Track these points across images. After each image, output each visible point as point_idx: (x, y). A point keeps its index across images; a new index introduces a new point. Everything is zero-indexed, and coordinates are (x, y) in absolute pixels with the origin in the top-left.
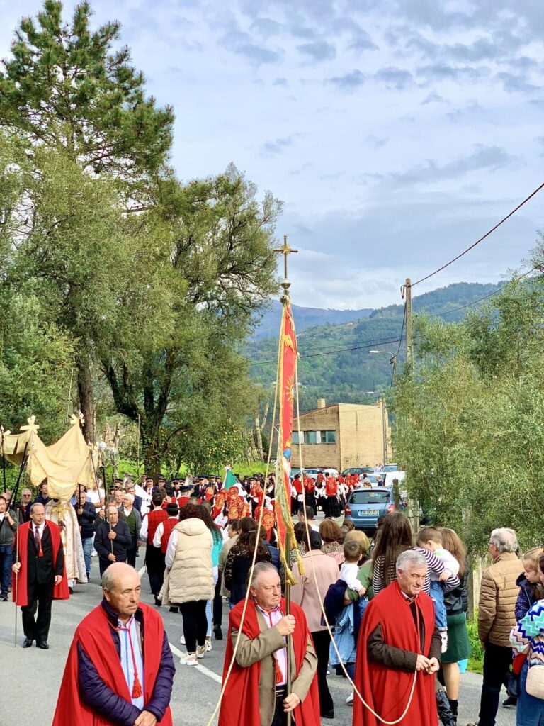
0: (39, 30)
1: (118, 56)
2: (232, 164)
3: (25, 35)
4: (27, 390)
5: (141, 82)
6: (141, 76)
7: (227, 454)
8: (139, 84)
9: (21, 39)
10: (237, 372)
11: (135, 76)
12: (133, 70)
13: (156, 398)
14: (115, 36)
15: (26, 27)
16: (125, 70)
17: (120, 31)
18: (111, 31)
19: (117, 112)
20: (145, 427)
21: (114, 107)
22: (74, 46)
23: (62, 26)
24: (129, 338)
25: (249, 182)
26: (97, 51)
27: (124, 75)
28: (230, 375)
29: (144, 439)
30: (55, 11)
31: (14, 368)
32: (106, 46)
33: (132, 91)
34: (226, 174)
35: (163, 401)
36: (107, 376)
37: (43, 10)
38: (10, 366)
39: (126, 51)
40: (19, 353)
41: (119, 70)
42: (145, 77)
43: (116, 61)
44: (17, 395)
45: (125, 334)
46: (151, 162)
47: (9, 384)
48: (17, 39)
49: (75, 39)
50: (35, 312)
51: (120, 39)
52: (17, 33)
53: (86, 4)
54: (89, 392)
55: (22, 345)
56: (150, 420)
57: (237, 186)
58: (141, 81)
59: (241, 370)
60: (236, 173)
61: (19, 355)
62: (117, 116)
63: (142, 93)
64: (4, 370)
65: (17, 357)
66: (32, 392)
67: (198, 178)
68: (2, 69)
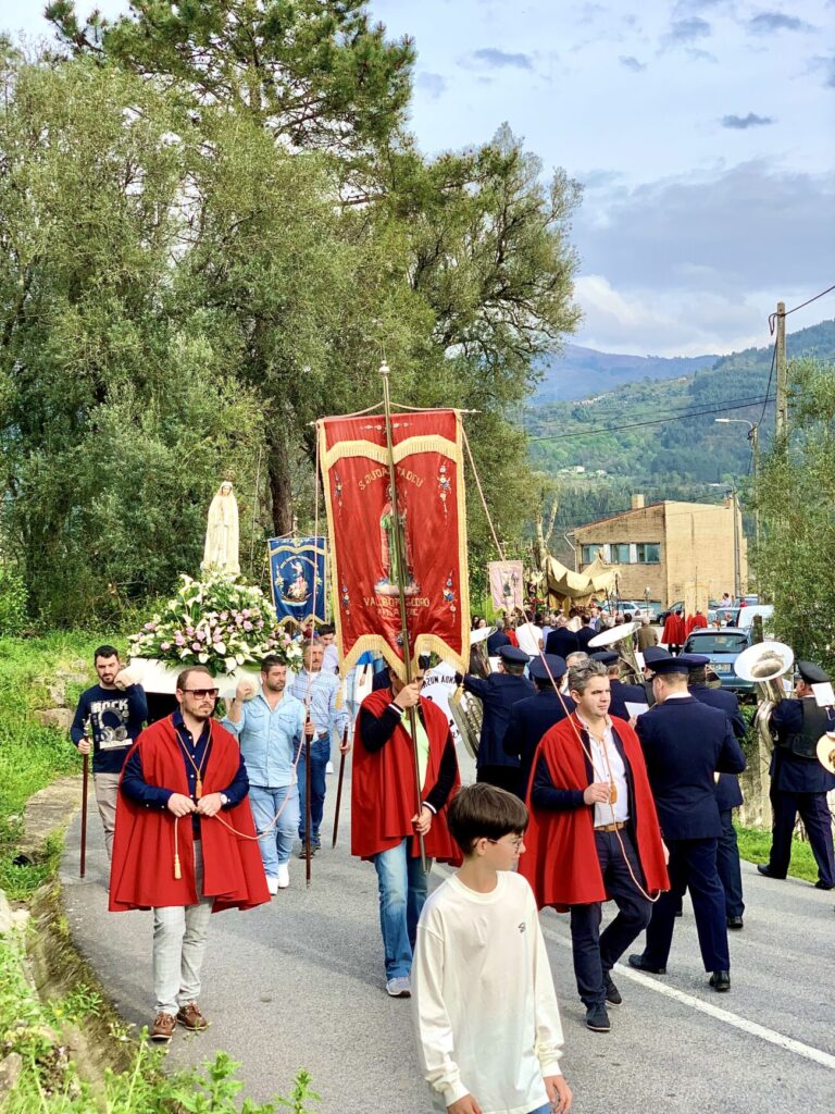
2: (505, 125)
4: (195, 479)
8: (360, 4)
10: (509, 451)
19: (329, 48)
21: (323, 40)
25: (529, 154)
28: (499, 457)
31: (176, 445)
33: (348, 15)
34: (494, 142)
36: (312, 459)
38: (170, 442)
40: (184, 422)
44: (181, 488)
45: (340, 393)
46: (378, 127)
47: (168, 470)
50: (204, 359)
54: (285, 482)
55: (186, 411)
57: (512, 161)
59: (515, 448)
60: (510, 141)
61: (182, 426)
62: (327, 54)
63: (365, 18)
64: (158, 448)
65: (179, 429)
66: (203, 482)
67: (450, 150)
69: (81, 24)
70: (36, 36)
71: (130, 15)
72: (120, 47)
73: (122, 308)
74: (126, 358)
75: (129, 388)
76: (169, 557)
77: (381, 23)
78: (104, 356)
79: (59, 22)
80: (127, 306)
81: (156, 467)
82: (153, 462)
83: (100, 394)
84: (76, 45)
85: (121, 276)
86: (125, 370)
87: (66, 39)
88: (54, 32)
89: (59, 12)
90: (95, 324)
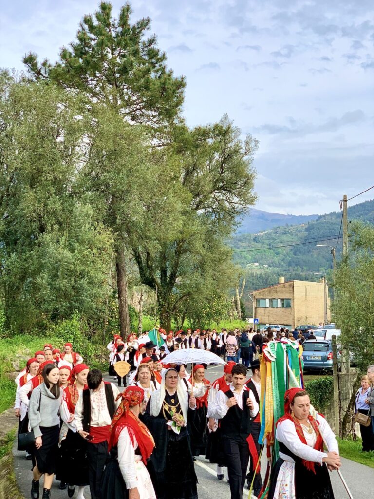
0: (96, 23)
1: (149, 41)
2: (226, 114)
3: (86, 27)
4: (83, 268)
5: (163, 59)
6: (164, 55)
7: (217, 314)
8: (162, 61)
9: (83, 29)
10: (224, 257)
11: (160, 55)
12: (158, 51)
13: (169, 274)
14: (147, 27)
15: (87, 21)
16: (153, 50)
17: (151, 24)
18: (144, 24)
19: (148, 80)
20: (160, 294)
21: (146, 76)
22: (119, 34)
23: (111, 21)
24: (151, 233)
25: (236, 127)
26: (135, 38)
27: (153, 54)
28: (219, 259)
29: (160, 302)
30: (107, 10)
31: (74, 252)
32: (142, 34)
33: (157, 65)
34: (221, 121)
35: (173, 276)
36: (136, 259)
37: (99, 10)
38: (72, 250)
39: (154, 38)
40: (78, 242)
41: (149, 50)
42: (167, 55)
43: (147, 45)
44: (77, 272)
45: (149, 230)
46: (169, 113)
47: (71, 263)
48: (80, 29)
49: (120, 29)
50: (89, 215)
51: (151, 29)
52: (81, 25)
53: (128, 6)
54: (123, 270)
55: (80, 237)
56: (164, 289)
57: (228, 130)
58: (164, 58)
59: (227, 256)
60: (227, 121)
61: (78, 244)
62: (147, 82)
63: (165, 67)
64: (68, 254)
66: (86, 269)
67: (201, 125)
68: (71, 50)
69: (39, 66)
70: (21, 70)
71: (61, 62)
72: (57, 77)
73: (54, 190)
74: (55, 213)
75: (56, 226)
76: (70, 303)
77: (171, 69)
78: (45, 212)
79: (30, 65)
80: (56, 190)
81: (65, 262)
82: (65, 260)
83: (42, 229)
84: (37, 75)
85: (54, 177)
86: (53, 218)
87: (32, 72)
88: (27, 69)
89: (30, 60)
90: (41, 198)
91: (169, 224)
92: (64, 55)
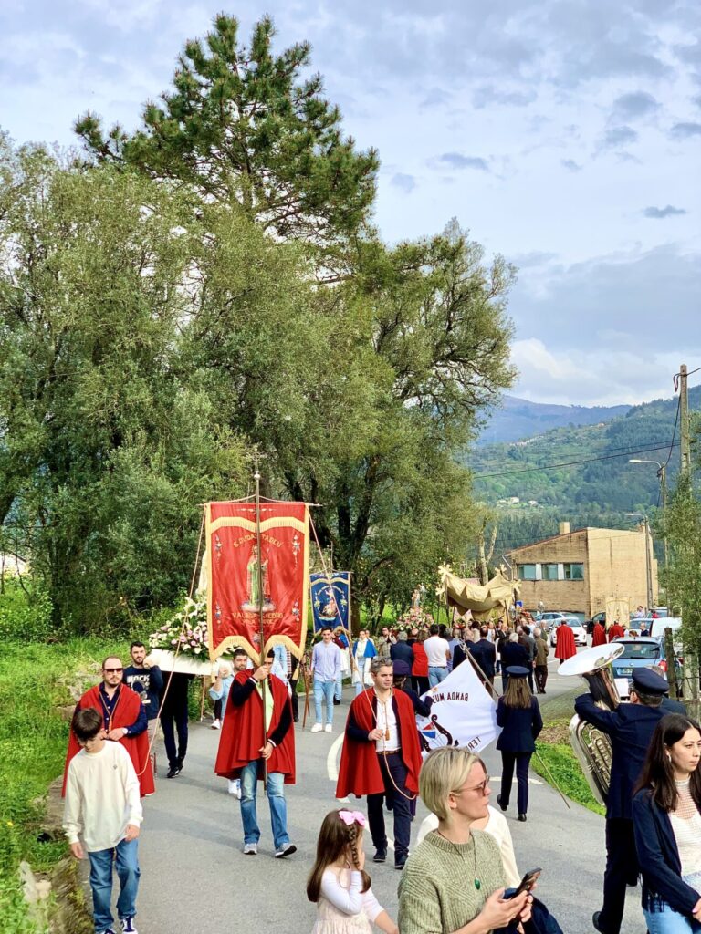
0: (208, 55)
1: (308, 86)
2: (455, 218)
3: (190, 63)
5: (336, 119)
6: (336, 111)
8: (333, 122)
9: (186, 68)
10: (457, 487)
11: (329, 112)
12: (326, 104)
13: (353, 520)
14: (304, 60)
15: (192, 52)
16: (315, 104)
17: (311, 55)
18: (299, 55)
19: (308, 158)
20: (339, 557)
22: (253, 75)
23: (237, 50)
24: (320, 444)
25: (473, 243)
26: (281, 82)
27: (315, 110)
28: (448, 491)
30: (229, 31)
31: (178, 481)
32: (292, 74)
33: (325, 131)
34: (445, 233)
35: (363, 525)
36: (292, 493)
37: (213, 30)
38: (174, 479)
39: (318, 80)
40: (186, 463)
41: (308, 104)
42: (341, 112)
43: (305, 93)
44: (183, 518)
45: (316, 438)
46: (348, 221)
47: (172, 503)
48: (180, 67)
49: (253, 66)
50: (204, 411)
51: (310, 64)
52: (182, 61)
53: (267, 21)
55: (187, 453)
56: (345, 548)
57: (458, 248)
58: (336, 117)
59: (462, 484)
60: (457, 232)
61: (185, 466)
62: (307, 163)
63: (338, 133)
64: (166, 485)
65: (182, 467)
67: (408, 240)
68: (163, 106)
69: (105, 137)
70: (68, 148)
71: (145, 131)
72: (139, 157)
73: (137, 367)
74: (139, 409)
75: (143, 434)
76: (171, 576)
77: (351, 137)
78: (121, 408)
79: (87, 136)
80: (140, 367)
81: (162, 500)
82: (161, 496)
83: (117, 440)
84: (101, 154)
85: (136, 343)
86: (137, 419)
87: (94, 149)
88: (83, 144)
89: (87, 128)
90: (114, 382)
91: (354, 426)
92: (150, 116)
